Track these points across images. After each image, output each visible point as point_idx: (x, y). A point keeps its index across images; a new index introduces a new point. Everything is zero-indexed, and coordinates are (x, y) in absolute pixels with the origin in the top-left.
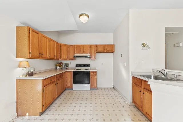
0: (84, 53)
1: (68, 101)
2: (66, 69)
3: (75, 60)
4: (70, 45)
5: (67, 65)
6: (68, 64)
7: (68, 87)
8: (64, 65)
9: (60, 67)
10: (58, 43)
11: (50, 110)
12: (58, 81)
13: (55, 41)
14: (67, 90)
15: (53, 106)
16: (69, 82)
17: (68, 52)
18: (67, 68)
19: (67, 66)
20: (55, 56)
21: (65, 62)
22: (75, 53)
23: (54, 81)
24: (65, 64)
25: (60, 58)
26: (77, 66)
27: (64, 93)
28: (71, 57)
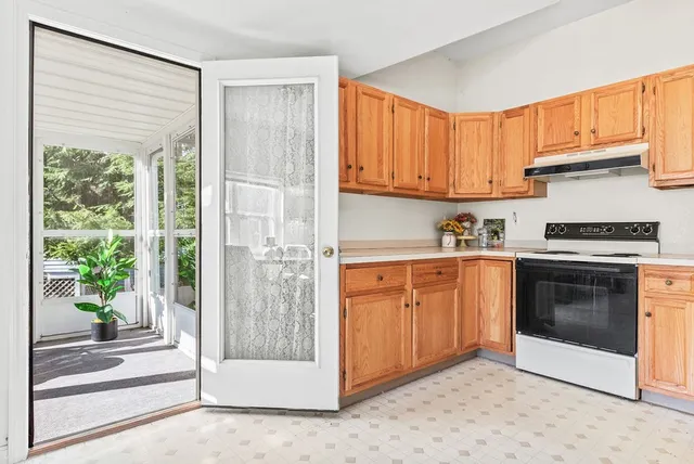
0: (598, 144)
1: (460, 404)
2: (491, 247)
3: (544, 195)
4: (509, 114)
5: (496, 228)
6: (503, 221)
7: (492, 346)
8: (480, 224)
9: (456, 234)
10: (439, 115)
11: (373, 408)
12: (421, 293)
13: (424, 107)
14: (486, 362)
15: (392, 398)
16: (493, 316)
17: (499, 150)
18: (496, 242)
19: (496, 233)
20: (420, 177)
21: (484, 211)
22: (541, 154)
23: (401, 290)
24: (488, 222)
25: (451, 190)
26: (554, 231)
27: (466, 367)
28: (515, 180)
